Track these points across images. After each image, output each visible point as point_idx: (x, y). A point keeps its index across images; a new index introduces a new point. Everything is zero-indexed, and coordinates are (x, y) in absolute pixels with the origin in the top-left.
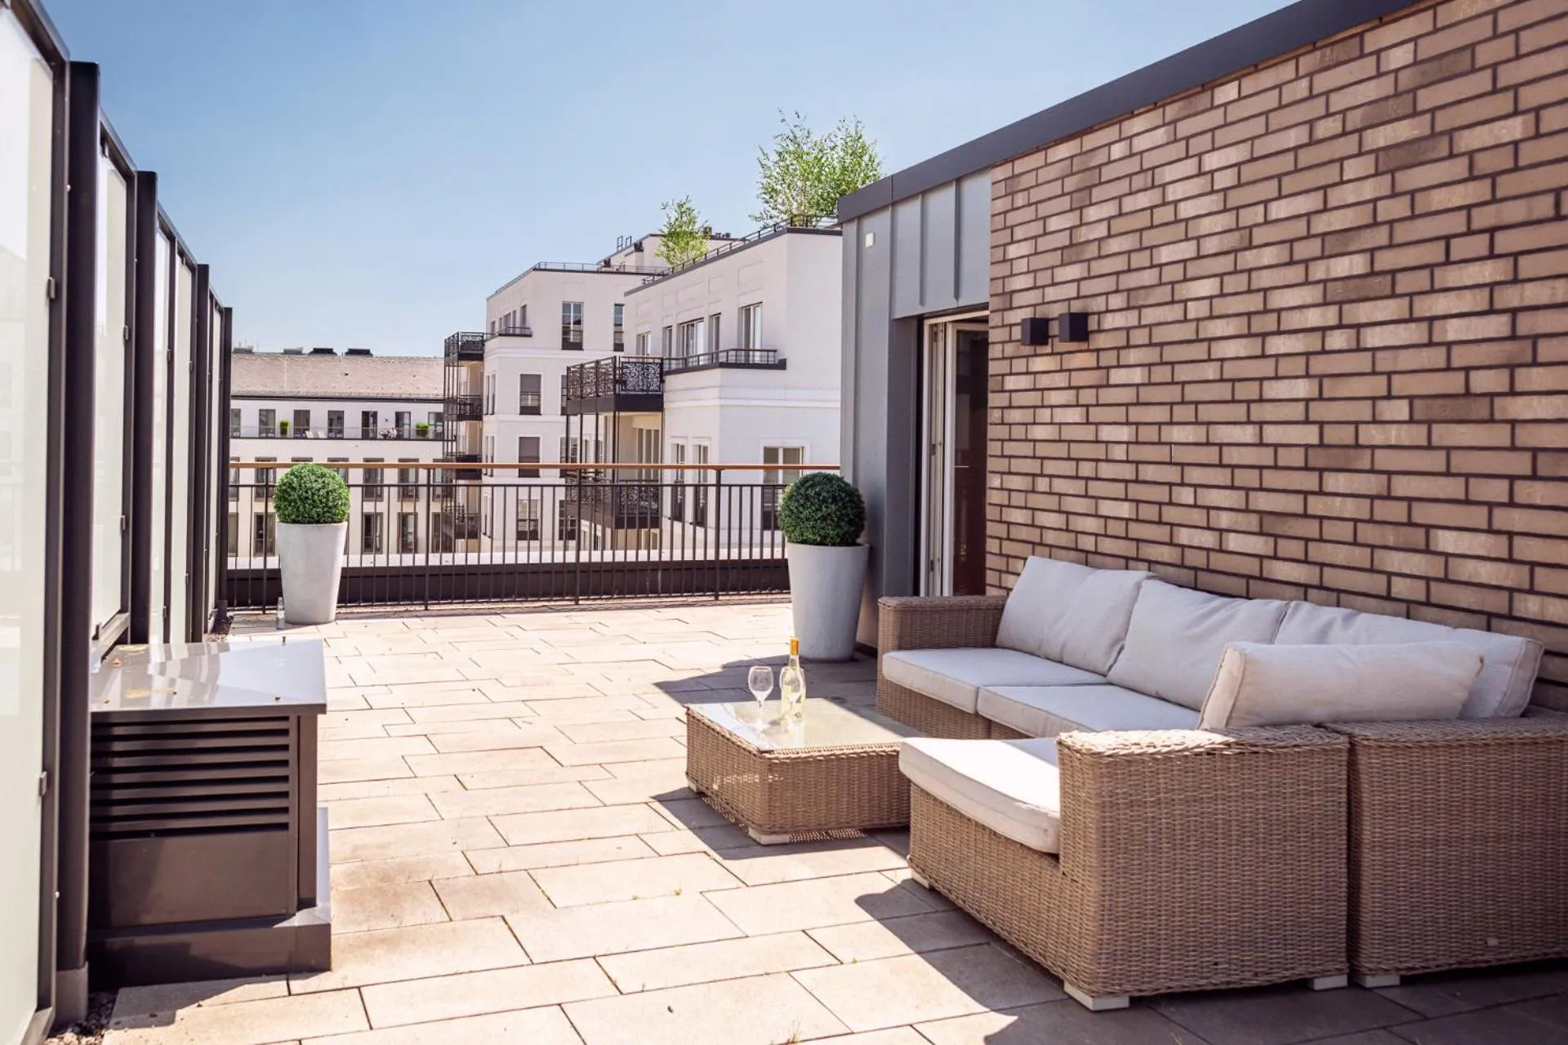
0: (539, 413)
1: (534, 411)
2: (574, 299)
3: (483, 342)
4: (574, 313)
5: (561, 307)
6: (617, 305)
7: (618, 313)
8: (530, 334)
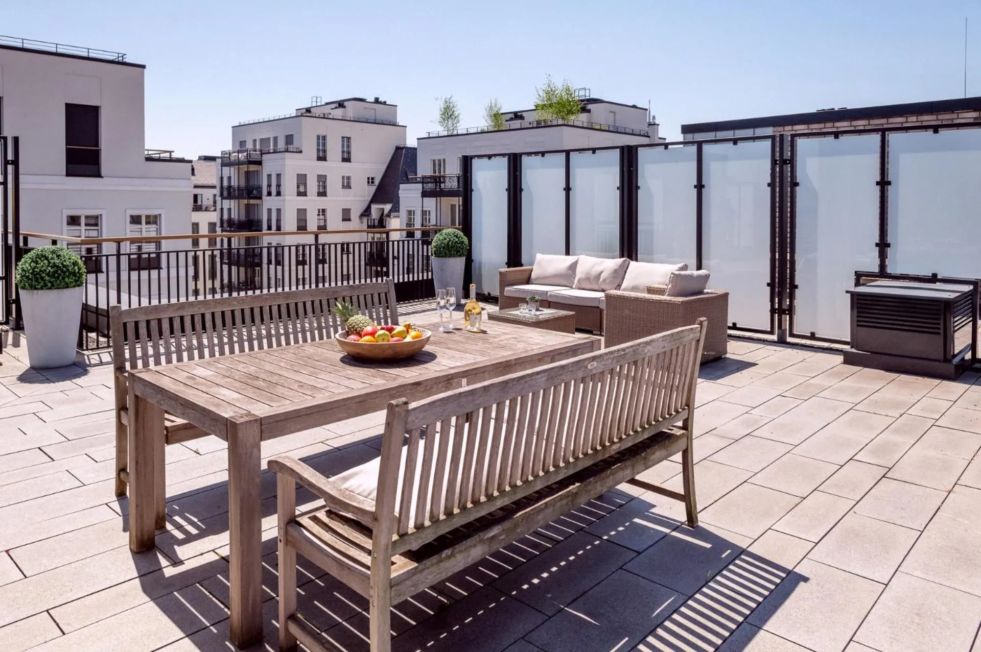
0: (306, 195)
1: (304, 194)
2: (322, 133)
3: (262, 154)
4: (322, 141)
5: (316, 137)
6: (343, 138)
7: (343, 141)
8: (301, 152)
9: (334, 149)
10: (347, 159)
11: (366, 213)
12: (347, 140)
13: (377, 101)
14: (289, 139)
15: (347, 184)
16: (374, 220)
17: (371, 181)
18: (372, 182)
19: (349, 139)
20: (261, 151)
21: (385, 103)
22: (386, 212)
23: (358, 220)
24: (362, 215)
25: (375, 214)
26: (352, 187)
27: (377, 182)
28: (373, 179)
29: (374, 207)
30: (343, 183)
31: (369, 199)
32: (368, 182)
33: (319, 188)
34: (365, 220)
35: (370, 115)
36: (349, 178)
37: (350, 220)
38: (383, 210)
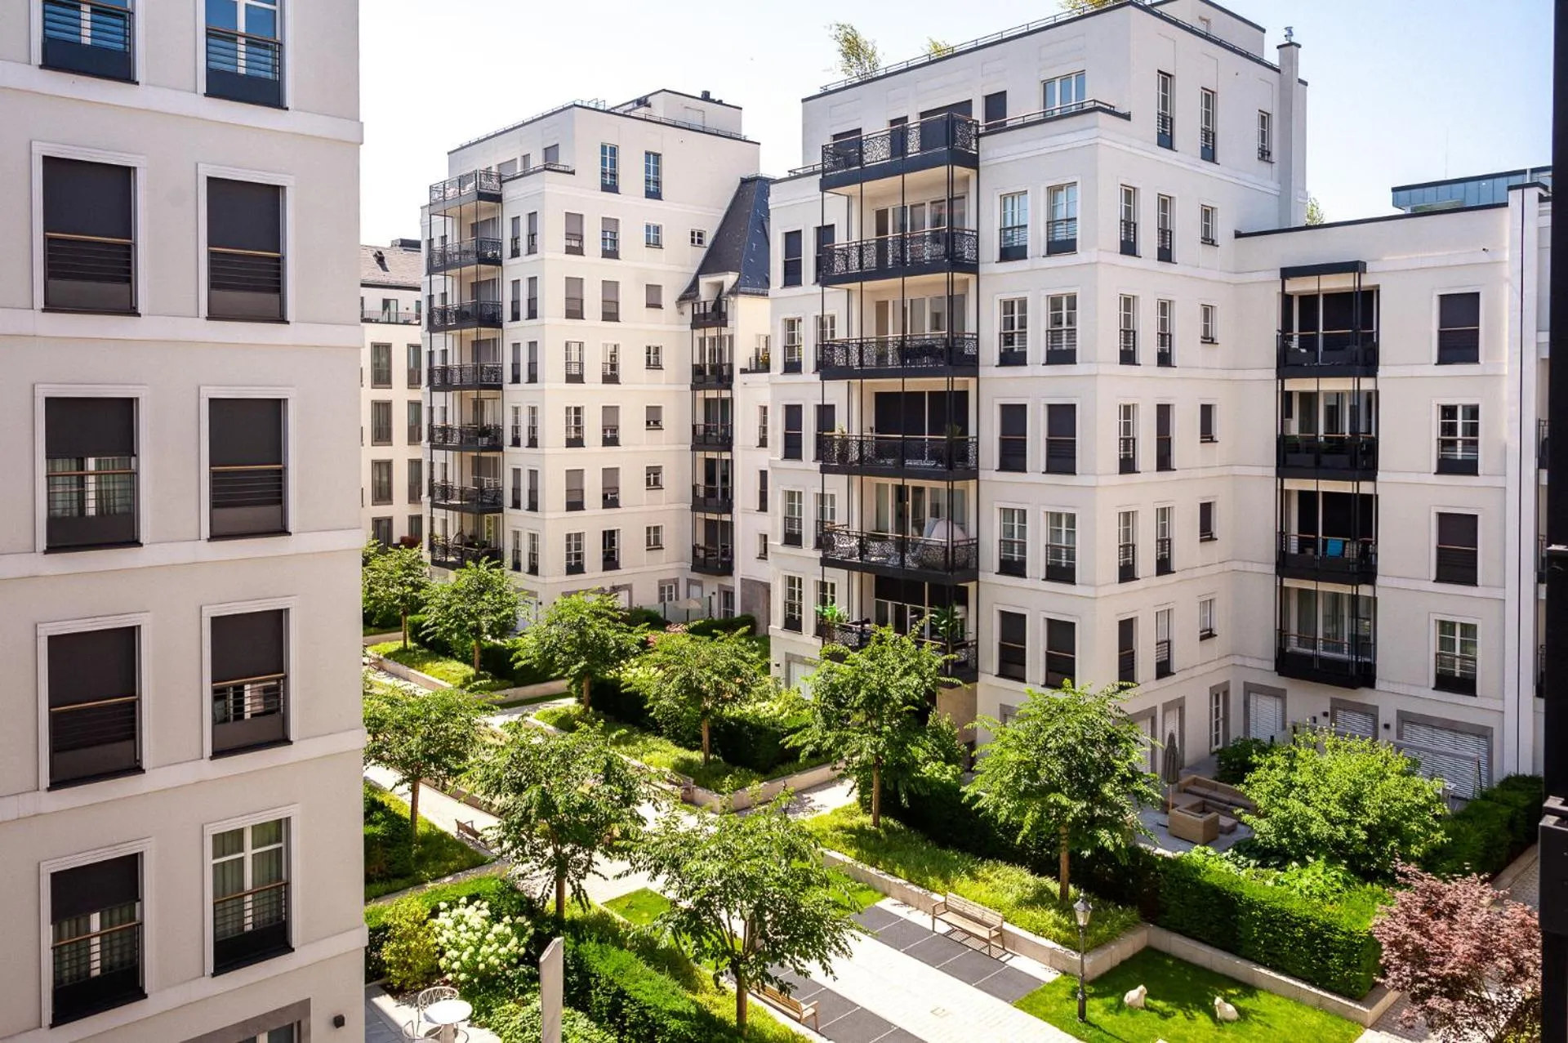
0: (582, 254)
1: (578, 251)
2: (611, 141)
3: (501, 182)
4: (610, 154)
5: (599, 150)
6: (648, 154)
7: (647, 160)
8: (573, 173)
9: (632, 174)
10: (654, 193)
11: (690, 294)
12: (654, 159)
13: (706, 96)
14: (551, 153)
15: (654, 238)
16: (705, 303)
17: (697, 238)
18: (700, 242)
19: (657, 156)
20: (500, 176)
21: (720, 102)
22: (727, 288)
23: (674, 306)
24: (682, 299)
25: (705, 292)
26: (664, 243)
27: (708, 240)
28: (700, 235)
29: (704, 281)
30: (648, 236)
31: (695, 270)
32: (693, 241)
33: (604, 244)
34: (688, 308)
35: (696, 120)
36: (657, 229)
37: (660, 307)
38: (720, 285)
